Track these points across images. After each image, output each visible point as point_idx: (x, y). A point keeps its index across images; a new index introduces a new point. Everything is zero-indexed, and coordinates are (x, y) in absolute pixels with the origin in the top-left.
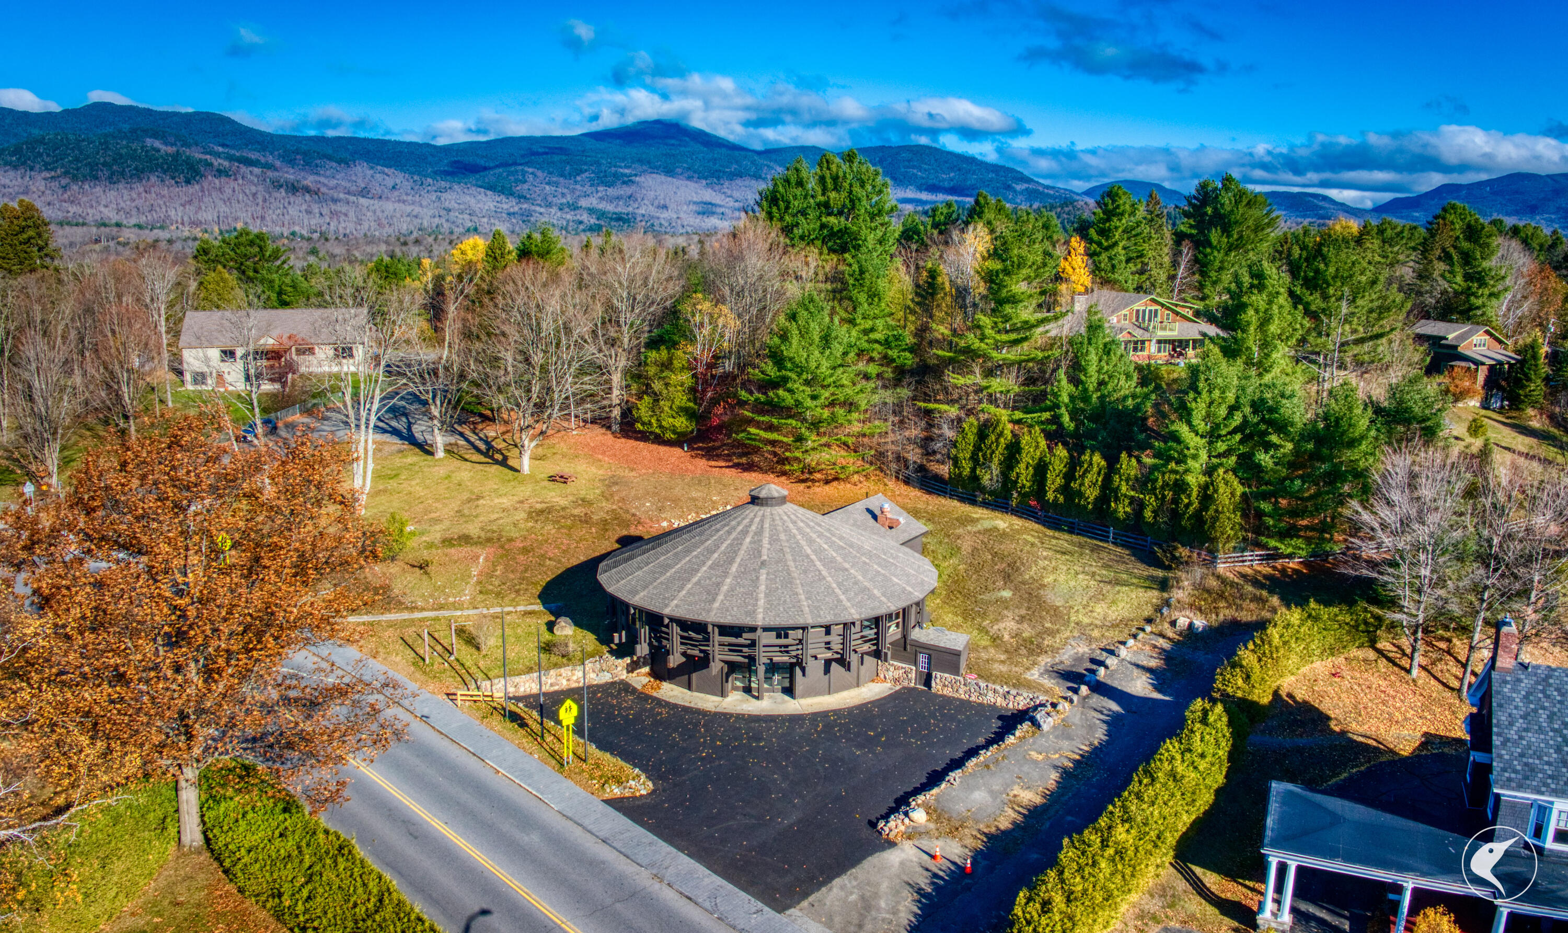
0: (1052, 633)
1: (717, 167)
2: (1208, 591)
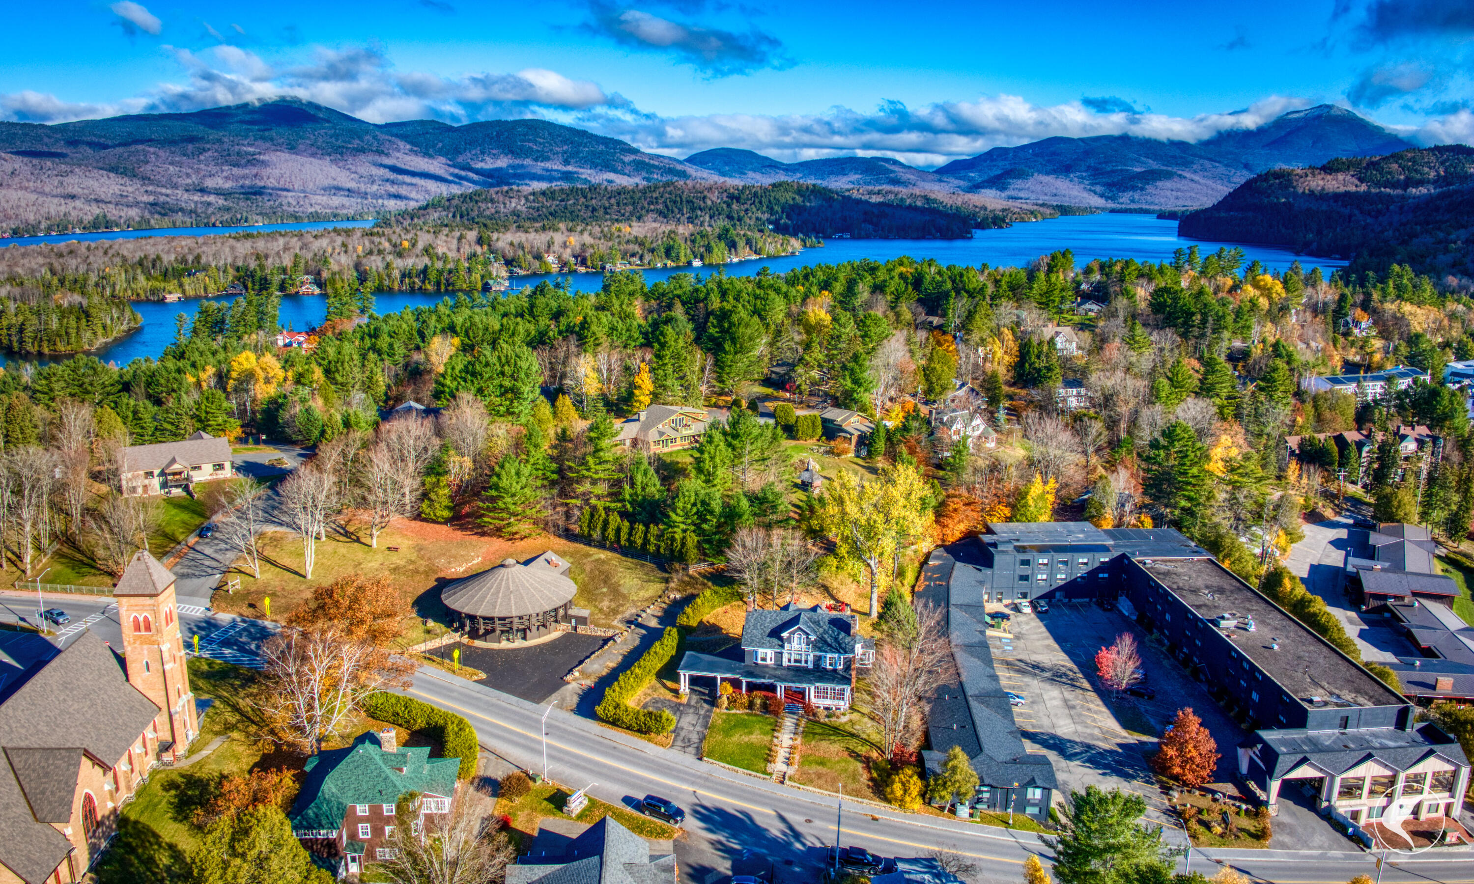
0: (623, 605)
1: (340, 143)
2: (683, 581)
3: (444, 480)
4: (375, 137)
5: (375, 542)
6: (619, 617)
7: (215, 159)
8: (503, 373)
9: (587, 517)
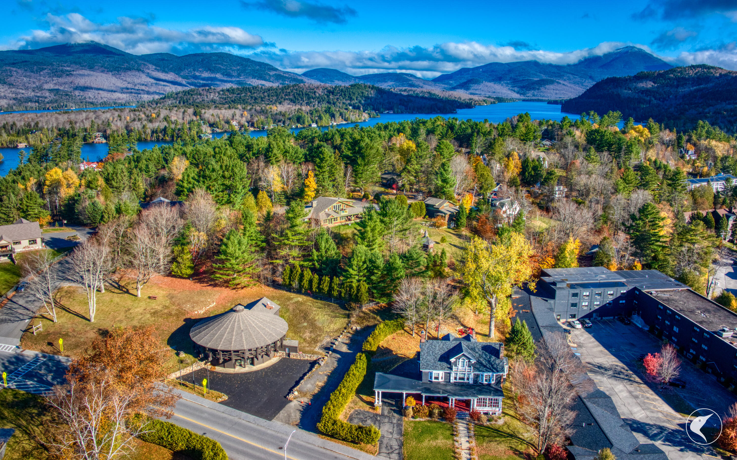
0: (320, 336)
2: (361, 317)
3: (187, 249)
4: (136, 62)
5: (139, 294)
6: (319, 344)
7: (49, 74)
8: (224, 177)
9: (288, 272)
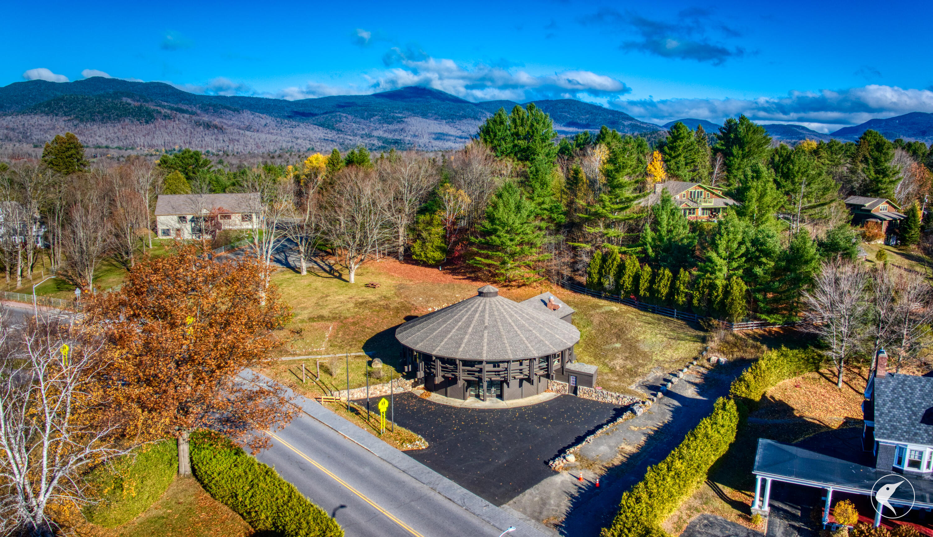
0: (643, 366)
1: (452, 112)
2: (727, 342)
3: (438, 217)
5: (353, 278)
6: (639, 380)
9: (598, 261)
